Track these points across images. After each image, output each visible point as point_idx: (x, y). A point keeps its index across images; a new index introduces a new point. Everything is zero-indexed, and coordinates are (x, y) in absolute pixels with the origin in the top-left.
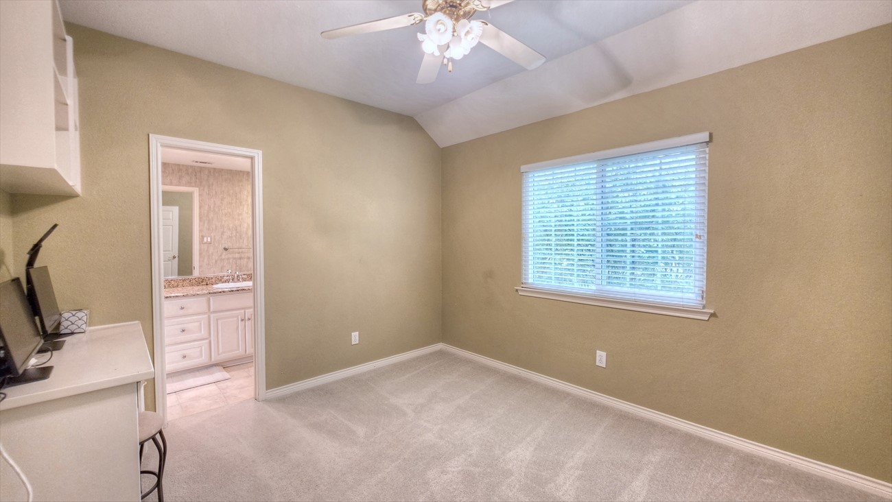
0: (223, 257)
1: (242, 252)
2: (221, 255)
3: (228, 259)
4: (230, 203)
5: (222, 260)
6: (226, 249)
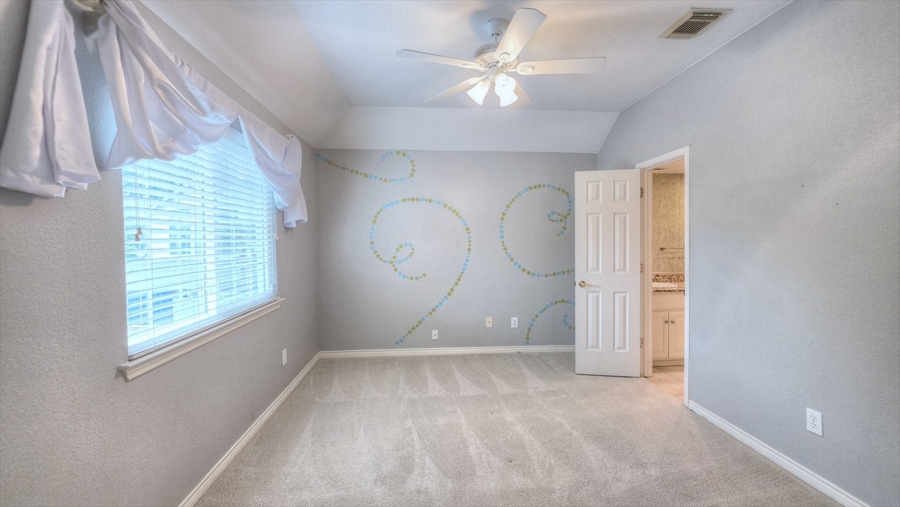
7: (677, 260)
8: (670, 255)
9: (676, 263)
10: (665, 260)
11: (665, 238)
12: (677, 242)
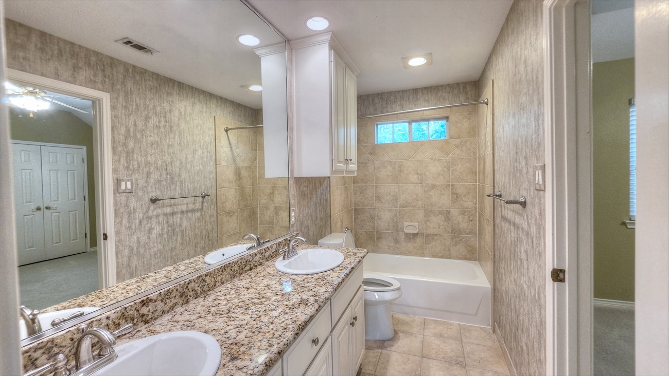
0: (150, 213)
1: (175, 205)
2: (147, 211)
3: (158, 216)
4: (158, 127)
5: (150, 218)
6: (154, 201)
7: (179, 216)
8: (168, 210)
9: (179, 220)
10: (161, 219)
11: (159, 181)
12: (178, 188)
